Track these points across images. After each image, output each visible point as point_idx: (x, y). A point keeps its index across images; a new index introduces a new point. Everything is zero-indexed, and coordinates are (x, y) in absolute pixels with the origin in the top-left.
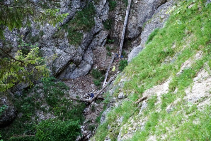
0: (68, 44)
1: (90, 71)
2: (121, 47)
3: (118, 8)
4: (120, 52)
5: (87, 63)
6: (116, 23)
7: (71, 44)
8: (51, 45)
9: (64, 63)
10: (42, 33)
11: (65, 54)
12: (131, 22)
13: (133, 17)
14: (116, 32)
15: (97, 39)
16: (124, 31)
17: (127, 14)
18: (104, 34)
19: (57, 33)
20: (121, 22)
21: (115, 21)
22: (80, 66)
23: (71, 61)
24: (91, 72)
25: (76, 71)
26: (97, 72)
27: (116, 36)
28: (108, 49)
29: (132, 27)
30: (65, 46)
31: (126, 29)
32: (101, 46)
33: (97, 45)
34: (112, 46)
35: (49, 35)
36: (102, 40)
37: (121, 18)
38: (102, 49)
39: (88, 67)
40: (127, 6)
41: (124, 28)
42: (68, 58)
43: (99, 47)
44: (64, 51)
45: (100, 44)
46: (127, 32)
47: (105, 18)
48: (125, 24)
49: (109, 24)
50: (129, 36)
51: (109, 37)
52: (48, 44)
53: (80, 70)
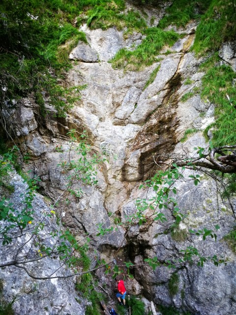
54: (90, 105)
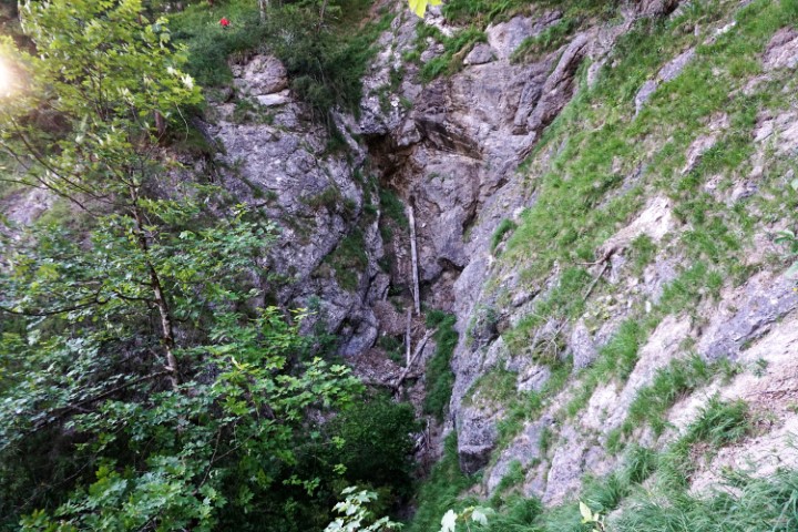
0: (338, 290)
1: (376, 340)
2: (416, 296)
3: (397, 238)
4: (417, 305)
5: (371, 325)
6: (399, 260)
7: (343, 288)
8: (310, 293)
9: (336, 324)
10: (293, 270)
11: (335, 307)
12: (423, 255)
13: (425, 248)
14: (402, 275)
15: (374, 289)
16: (415, 269)
17: (413, 244)
18: (384, 280)
19: (318, 268)
20: (408, 258)
21: (395, 257)
22: (359, 330)
23: (346, 321)
24: (379, 342)
25: (354, 340)
26: (390, 340)
27: (403, 281)
28: (394, 303)
29: (426, 262)
30: (334, 293)
31: (419, 267)
32: (382, 299)
33: (376, 299)
34: (399, 299)
35: (306, 272)
36: (382, 289)
37: (404, 252)
38: (385, 304)
39: (372, 332)
40: (409, 233)
41: (415, 265)
42: (341, 314)
43: (379, 302)
44: (333, 303)
45: (380, 296)
46: (420, 271)
47: (380, 254)
48: (414, 258)
49: (388, 263)
50: (425, 278)
51: (391, 284)
52: (305, 290)
53: (360, 339)
54: (478, 112)
